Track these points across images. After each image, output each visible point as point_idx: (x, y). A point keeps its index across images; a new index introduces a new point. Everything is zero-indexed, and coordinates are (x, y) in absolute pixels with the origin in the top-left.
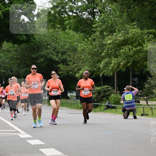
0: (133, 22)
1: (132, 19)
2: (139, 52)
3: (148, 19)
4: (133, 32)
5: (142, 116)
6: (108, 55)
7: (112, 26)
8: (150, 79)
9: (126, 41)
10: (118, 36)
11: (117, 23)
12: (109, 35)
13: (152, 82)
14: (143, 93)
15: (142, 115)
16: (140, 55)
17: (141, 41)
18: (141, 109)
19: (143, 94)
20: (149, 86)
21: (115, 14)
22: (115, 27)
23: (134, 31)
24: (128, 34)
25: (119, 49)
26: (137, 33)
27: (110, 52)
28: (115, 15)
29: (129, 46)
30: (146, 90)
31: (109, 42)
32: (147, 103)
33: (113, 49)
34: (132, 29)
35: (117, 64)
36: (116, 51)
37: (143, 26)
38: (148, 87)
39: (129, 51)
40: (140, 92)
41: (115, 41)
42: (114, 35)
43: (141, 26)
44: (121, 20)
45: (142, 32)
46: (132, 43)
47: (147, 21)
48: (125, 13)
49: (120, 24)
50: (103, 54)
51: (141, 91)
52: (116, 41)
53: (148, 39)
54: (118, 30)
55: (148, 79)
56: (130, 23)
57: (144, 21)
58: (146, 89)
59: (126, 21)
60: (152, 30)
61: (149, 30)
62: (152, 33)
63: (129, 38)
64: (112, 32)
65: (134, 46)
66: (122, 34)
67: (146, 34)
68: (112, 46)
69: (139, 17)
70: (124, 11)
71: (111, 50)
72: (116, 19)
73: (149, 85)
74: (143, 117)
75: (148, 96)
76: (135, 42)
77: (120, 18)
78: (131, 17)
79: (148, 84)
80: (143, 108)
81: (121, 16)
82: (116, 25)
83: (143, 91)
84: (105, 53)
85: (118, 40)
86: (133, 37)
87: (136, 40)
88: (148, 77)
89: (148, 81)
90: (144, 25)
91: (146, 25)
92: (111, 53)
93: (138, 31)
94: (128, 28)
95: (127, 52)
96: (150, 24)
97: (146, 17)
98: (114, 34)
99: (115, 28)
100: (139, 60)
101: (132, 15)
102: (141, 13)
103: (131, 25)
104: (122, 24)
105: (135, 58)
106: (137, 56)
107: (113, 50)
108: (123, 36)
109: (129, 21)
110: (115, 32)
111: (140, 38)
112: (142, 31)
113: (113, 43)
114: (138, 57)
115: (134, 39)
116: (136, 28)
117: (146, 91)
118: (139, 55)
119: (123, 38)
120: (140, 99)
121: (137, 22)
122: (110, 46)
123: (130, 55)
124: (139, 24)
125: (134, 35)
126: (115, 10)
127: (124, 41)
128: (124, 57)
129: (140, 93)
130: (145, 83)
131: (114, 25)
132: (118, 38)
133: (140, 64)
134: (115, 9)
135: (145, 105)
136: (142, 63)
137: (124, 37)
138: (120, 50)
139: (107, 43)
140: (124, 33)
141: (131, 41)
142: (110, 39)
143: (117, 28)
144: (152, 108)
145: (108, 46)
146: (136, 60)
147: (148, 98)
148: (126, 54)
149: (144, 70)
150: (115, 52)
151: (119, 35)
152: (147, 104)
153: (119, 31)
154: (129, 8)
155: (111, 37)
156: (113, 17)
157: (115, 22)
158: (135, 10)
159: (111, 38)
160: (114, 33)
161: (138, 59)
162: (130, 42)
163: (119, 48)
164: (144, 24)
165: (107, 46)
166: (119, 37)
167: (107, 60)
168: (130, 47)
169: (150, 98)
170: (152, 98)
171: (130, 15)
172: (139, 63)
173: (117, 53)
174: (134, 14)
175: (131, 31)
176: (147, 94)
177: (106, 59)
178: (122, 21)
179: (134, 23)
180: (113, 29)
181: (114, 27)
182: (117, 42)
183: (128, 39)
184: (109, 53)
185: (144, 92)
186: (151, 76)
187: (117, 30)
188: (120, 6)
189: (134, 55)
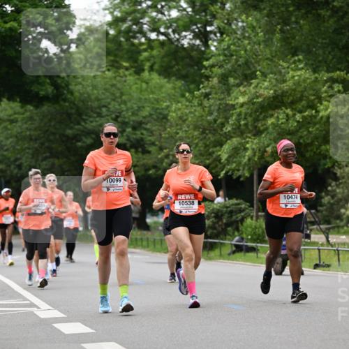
0: (294, 54)
1: (292, 48)
2: (309, 123)
3: (329, 49)
4: (296, 78)
5: (315, 268)
6: (239, 131)
7: (247, 63)
8: (333, 183)
9: (280, 97)
10: (261, 87)
11: (260, 57)
12: (242, 84)
13: (338, 191)
14: (318, 217)
15: (316, 266)
16: (310, 129)
17: (312, 98)
18: (313, 252)
19: (317, 220)
20: (332, 201)
21: (255, 36)
22: (254, 67)
23: (298, 76)
24: (284, 81)
25: (264, 116)
26: (304, 81)
27: (242, 122)
28: (255, 40)
29: (287, 109)
30: (326, 210)
31: (241, 100)
32: (327, 238)
33: (251, 116)
34: (292, 70)
35: (260, 150)
36: (256, 120)
37: (318, 64)
38: (329, 203)
39: (287, 120)
40: (311, 213)
41: (253, 99)
42: (253, 86)
43: (312, 64)
44: (268, 51)
45: (316, 78)
46: (293, 103)
47: (327, 52)
48: (277, 35)
49: (267, 59)
50: (228, 128)
51: (313, 211)
52: (257, 97)
53: (330, 94)
54: (260, 72)
55: (330, 185)
56: (289, 57)
57: (321, 52)
58: (325, 207)
59: (279, 53)
60: (338, 72)
61: (333, 74)
62: (339, 80)
63: (287, 92)
64: (248, 77)
65: (298, 109)
66: (270, 81)
67: (326, 81)
68: (248, 109)
69: (308, 42)
70: (275, 30)
71: (245, 118)
72: (256, 49)
73: (333, 197)
74: (318, 271)
75: (328, 222)
76: (301, 99)
77: (267, 45)
78: (291, 43)
79: (329, 197)
80: (317, 251)
81: (268, 42)
82: (256, 62)
83: (318, 211)
84: (232, 125)
85: (261, 95)
86: (295, 90)
87: (302, 96)
88: (330, 181)
89: (329, 188)
90: (320, 62)
91: (326, 62)
92: (246, 125)
93: (307, 75)
94: (284, 68)
95: (282, 123)
96: (335, 60)
97: (325, 43)
98: (251, 83)
99: (253, 69)
100: (309, 141)
101: (294, 38)
102: (313, 36)
103: (291, 61)
104: (271, 60)
105: (301, 137)
106: (305, 133)
107: (250, 119)
108: (274, 86)
109: (286, 52)
110: (255, 77)
111: (311, 92)
112: (317, 75)
113: (251, 102)
114: (306, 135)
115: (297, 93)
116: (302, 68)
117: (324, 212)
118: (309, 131)
119: (272, 92)
120: (311, 230)
121: (304, 54)
122: (243, 110)
123: (289, 131)
124: (309, 60)
125: (298, 84)
126: (254, 28)
127: (275, 97)
128: (275, 134)
129: (310, 216)
130: (323, 194)
131: (253, 61)
132: (261, 91)
133: (311, 150)
134: (255, 24)
135: (322, 245)
136: (317, 149)
137: (275, 88)
138: (265, 118)
139: (237, 103)
140: (276, 79)
141: (291, 98)
142: (244, 94)
143: (259, 68)
144: (338, 251)
145: (238, 110)
146: (301, 141)
147: (329, 229)
148: (280, 127)
149: (319, 165)
150: (255, 122)
151: (263, 84)
152: (328, 241)
153: (264, 75)
154: (286, 22)
155: (245, 89)
156: (249, 44)
157: (254, 54)
158: (300, 27)
159: (245, 91)
160: (252, 79)
161: (307, 139)
162: (289, 101)
163: (263, 114)
164: (320, 58)
165: (235, 109)
166: (264, 88)
167: (235, 141)
168: (289, 111)
169: (333, 228)
170: (338, 227)
171: (288, 38)
172: (309, 149)
173: (260, 125)
174: (297, 38)
175: (290, 74)
176: (327, 219)
177: (234, 139)
178: (271, 53)
179: (296, 58)
180: (249, 72)
181: (251, 67)
182: (260, 100)
183: (284, 94)
184: (240, 125)
185: (319, 214)
186: (336, 178)
187: (258, 73)
188: (266, 18)
189: (297, 131)
